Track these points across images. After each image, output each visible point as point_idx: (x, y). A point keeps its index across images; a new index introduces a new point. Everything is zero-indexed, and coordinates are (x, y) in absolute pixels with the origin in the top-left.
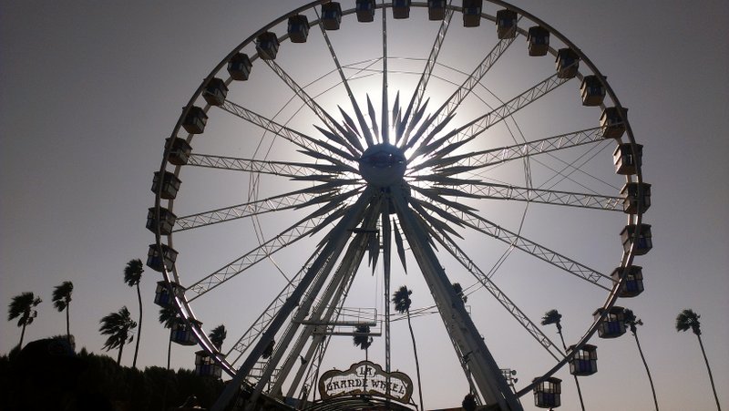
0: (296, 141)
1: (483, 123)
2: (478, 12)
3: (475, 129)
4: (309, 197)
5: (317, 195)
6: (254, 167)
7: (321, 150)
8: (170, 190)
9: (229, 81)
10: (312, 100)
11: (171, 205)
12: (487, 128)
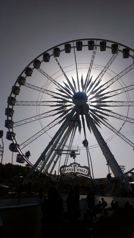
0: (50, 94)
1: (111, 82)
2: (105, 46)
3: (109, 84)
4: (56, 112)
5: (59, 111)
6: (37, 104)
7: (58, 96)
8: (11, 114)
9: (26, 77)
10: (54, 80)
11: (12, 119)
12: (112, 83)
